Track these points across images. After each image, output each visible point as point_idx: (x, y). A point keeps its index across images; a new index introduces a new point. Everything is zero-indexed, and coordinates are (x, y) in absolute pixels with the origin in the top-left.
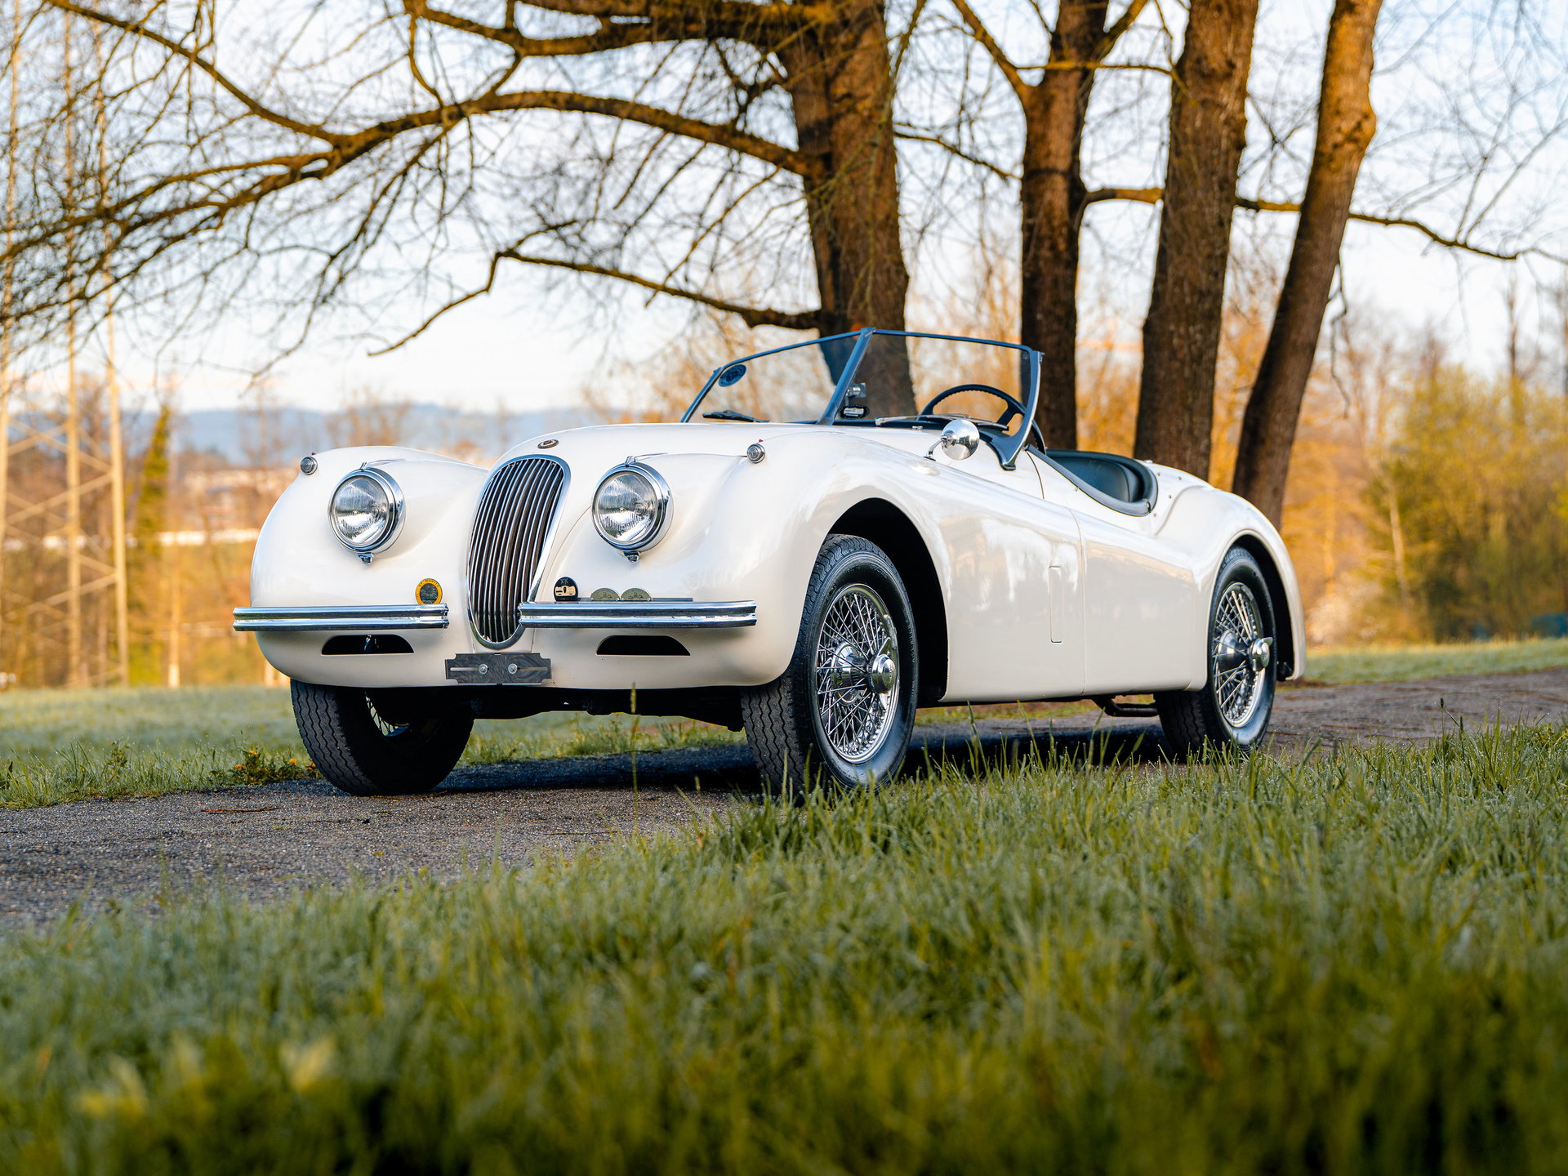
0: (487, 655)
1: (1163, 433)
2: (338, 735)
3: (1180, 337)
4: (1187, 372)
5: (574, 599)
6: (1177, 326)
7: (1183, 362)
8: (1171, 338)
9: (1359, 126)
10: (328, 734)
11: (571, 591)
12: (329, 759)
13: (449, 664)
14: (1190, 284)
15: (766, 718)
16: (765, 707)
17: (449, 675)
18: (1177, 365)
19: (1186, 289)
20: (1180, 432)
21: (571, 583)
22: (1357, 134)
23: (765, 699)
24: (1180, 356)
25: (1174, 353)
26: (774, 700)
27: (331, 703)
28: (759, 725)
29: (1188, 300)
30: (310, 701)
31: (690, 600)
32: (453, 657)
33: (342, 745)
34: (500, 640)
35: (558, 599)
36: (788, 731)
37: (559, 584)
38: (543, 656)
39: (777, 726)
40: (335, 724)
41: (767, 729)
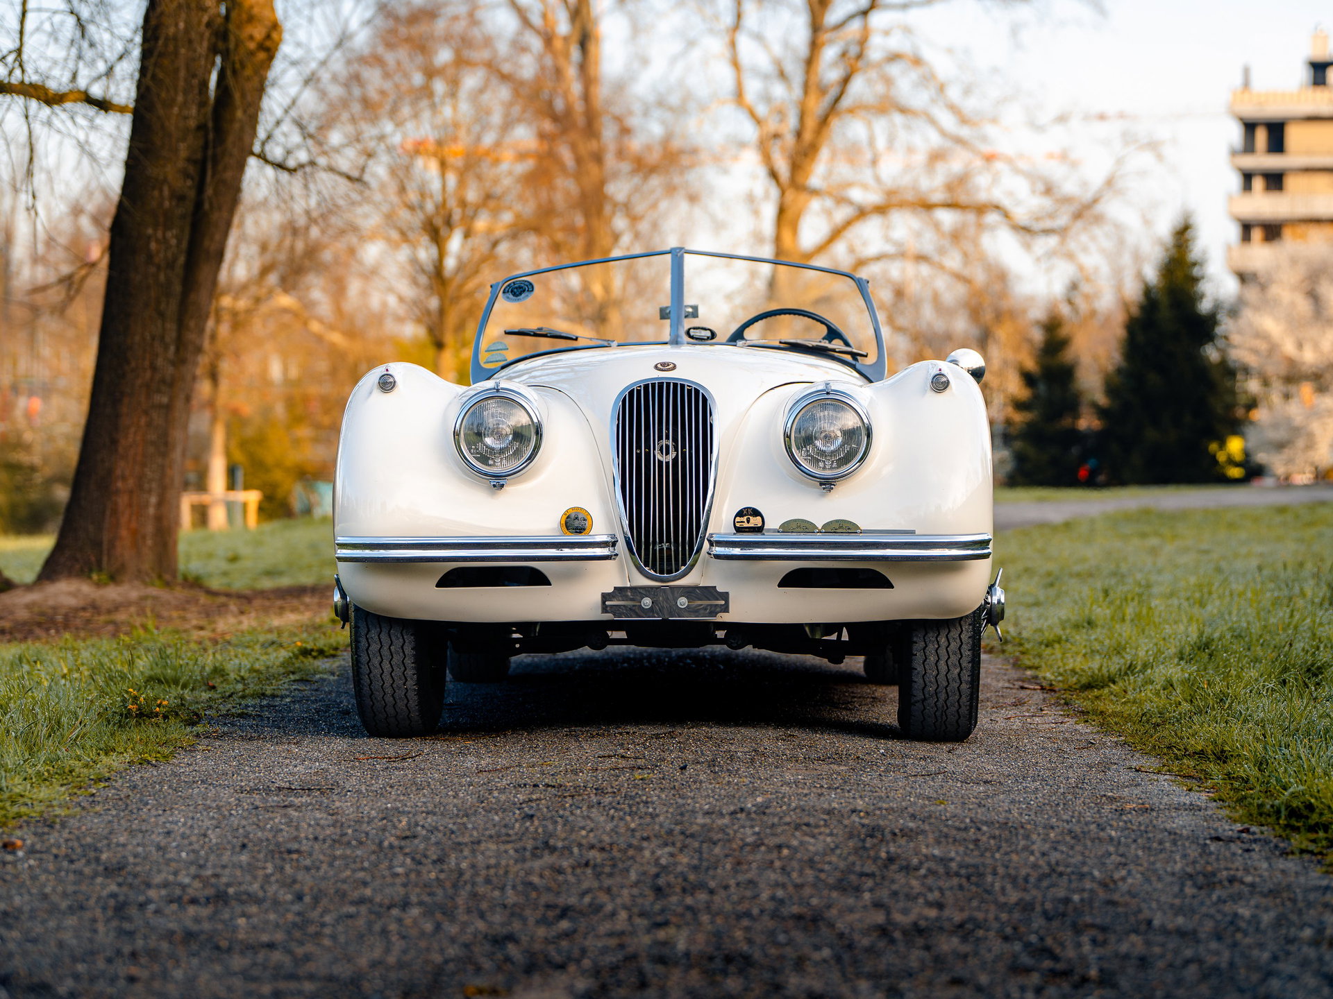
0: (652, 588)
1: (137, 338)
2: (409, 672)
3: (157, 241)
4: (162, 277)
5: (759, 530)
6: (155, 230)
7: (159, 267)
8: (148, 244)
9: (268, 37)
10: (398, 672)
11: (755, 521)
12: (389, 699)
13: (605, 597)
14: (170, 187)
15: (942, 652)
16: (943, 640)
17: (605, 609)
18: (152, 269)
19: (166, 192)
20: (153, 338)
21: (756, 513)
22: (268, 44)
23: (944, 633)
24: (156, 260)
25: (150, 257)
26: (954, 633)
27: (409, 639)
28: (932, 659)
29: (167, 204)
30: (384, 637)
31: (912, 532)
32: (611, 590)
33: (410, 683)
34: (670, 572)
35: (739, 530)
36: (964, 664)
37: (740, 514)
38: (719, 589)
39: (954, 659)
40: (409, 662)
41: (942, 663)
